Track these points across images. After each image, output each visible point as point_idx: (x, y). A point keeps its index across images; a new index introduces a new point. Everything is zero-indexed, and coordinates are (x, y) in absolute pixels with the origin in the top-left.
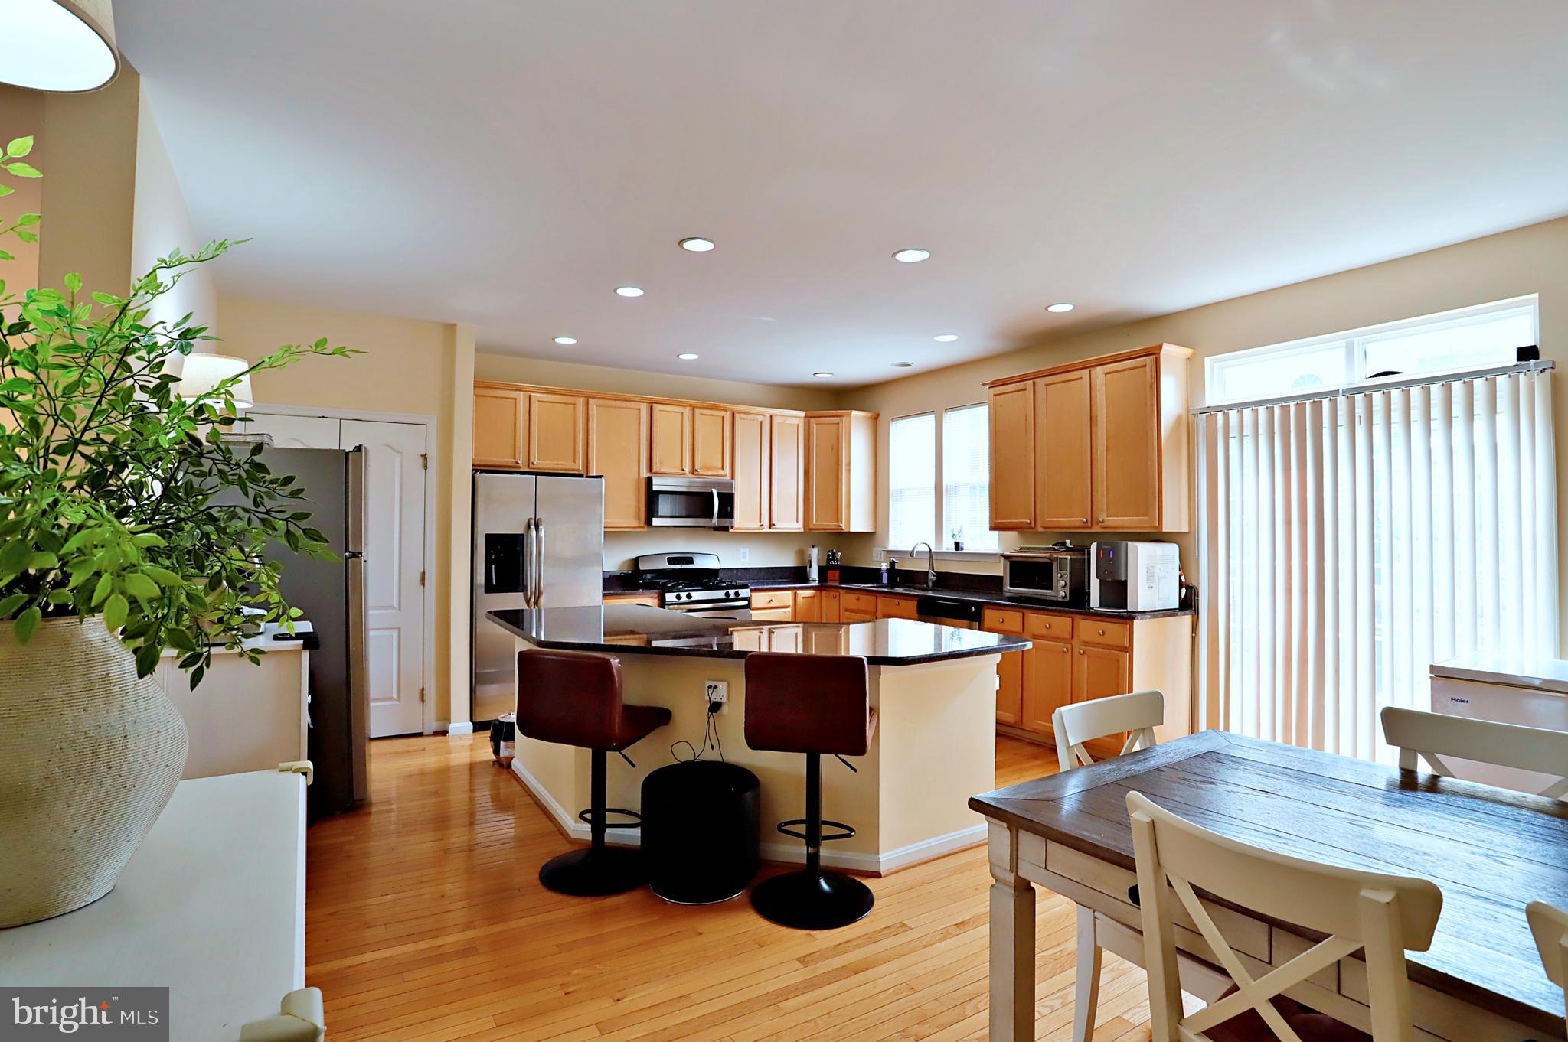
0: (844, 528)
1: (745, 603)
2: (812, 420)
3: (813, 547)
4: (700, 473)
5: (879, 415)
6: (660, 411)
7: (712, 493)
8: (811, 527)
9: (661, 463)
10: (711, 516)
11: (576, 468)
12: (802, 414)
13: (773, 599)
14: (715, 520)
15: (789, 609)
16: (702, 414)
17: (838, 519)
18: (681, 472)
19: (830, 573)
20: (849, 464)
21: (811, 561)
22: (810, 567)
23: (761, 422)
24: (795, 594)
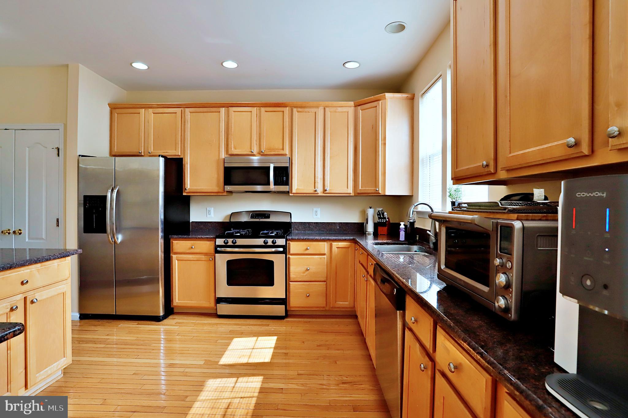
0: (380, 192)
1: (281, 249)
2: (359, 108)
3: (371, 208)
4: (265, 153)
5: (414, 94)
6: (234, 111)
7: (269, 168)
8: (359, 192)
9: (235, 148)
10: (268, 184)
11: (177, 154)
12: (352, 103)
13: (309, 248)
14: (272, 187)
15: (325, 256)
16: (266, 111)
17: (376, 184)
18: (250, 153)
19: (380, 229)
20: (385, 139)
21: (367, 220)
22: (367, 223)
23: (315, 113)
24: (331, 244)
